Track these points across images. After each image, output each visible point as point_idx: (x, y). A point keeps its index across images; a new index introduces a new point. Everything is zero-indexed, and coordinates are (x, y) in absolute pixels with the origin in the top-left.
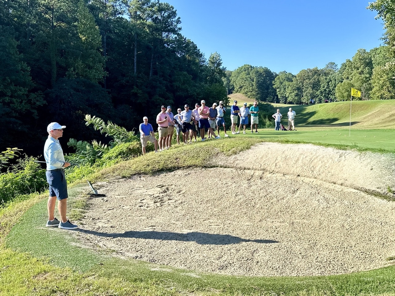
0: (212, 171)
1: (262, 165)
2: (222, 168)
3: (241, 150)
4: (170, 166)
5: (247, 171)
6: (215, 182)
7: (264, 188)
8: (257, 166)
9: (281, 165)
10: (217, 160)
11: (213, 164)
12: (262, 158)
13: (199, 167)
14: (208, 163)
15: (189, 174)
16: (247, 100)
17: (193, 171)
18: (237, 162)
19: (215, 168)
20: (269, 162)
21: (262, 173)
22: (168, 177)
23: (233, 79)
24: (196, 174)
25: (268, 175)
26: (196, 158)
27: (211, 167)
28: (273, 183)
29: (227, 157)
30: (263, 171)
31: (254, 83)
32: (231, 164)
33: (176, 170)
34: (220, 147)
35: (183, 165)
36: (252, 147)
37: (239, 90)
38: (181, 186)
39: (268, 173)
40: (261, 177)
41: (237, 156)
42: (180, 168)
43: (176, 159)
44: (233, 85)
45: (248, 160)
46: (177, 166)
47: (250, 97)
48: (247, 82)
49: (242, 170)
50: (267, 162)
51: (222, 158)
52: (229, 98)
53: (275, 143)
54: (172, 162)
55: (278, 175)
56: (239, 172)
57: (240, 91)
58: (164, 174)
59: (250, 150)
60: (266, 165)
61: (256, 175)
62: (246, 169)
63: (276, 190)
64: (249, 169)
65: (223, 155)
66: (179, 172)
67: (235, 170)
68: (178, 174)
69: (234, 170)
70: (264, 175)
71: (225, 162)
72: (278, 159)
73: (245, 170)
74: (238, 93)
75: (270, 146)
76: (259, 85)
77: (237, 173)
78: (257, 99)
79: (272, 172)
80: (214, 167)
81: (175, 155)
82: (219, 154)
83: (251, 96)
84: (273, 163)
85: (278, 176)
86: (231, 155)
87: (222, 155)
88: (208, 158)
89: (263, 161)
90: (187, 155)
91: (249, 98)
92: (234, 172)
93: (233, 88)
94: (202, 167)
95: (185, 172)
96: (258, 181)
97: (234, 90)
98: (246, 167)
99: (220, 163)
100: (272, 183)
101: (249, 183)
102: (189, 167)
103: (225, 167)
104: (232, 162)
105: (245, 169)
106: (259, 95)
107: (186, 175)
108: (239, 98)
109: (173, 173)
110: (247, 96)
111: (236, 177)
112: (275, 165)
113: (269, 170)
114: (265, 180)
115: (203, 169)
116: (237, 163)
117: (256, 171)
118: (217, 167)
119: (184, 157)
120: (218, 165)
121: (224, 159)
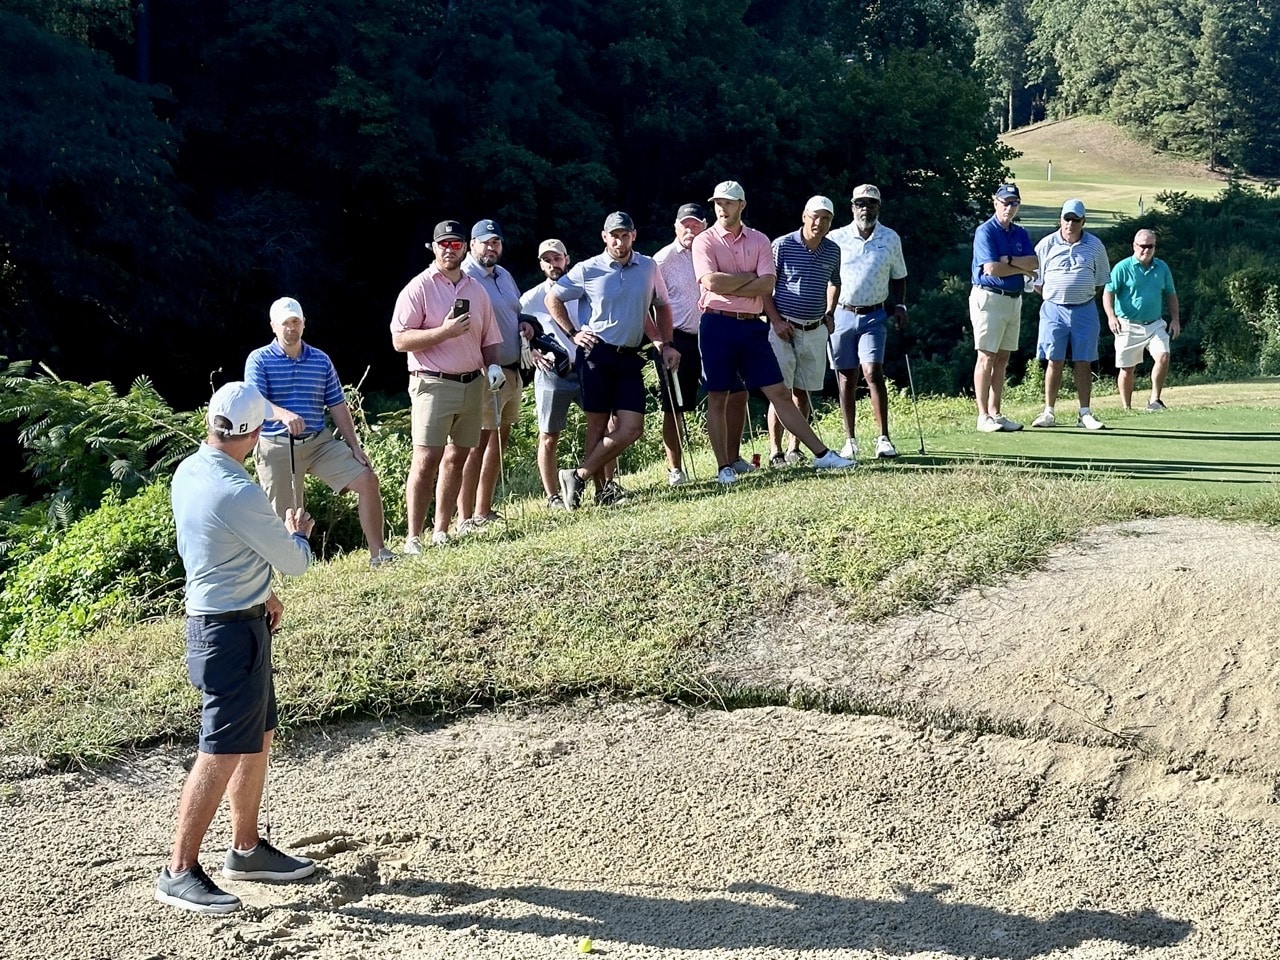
0: (739, 737)
1: (1120, 702)
2: (811, 717)
3: (973, 578)
4: (422, 683)
5: (1004, 750)
6: (746, 822)
7: (1116, 891)
8: (1081, 709)
9: (1264, 713)
10: (785, 647)
11: (749, 682)
12: (1121, 645)
13: (640, 695)
14: (713, 667)
15: (560, 750)
16: (1146, 166)
17: (593, 730)
18: (927, 671)
19: (758, 711)
20: (1170, 680)
21: (1115, 766)
22: (405, 765)
23: (1049, 15)
24: (616, 751)
25: (1156, 786)
26: (627, 624)
27: (732, 704)
28: (1188, 855)
29: (861, 628)
30: (1122, 753)
31: (1202, 48)
32: (885, 688)
33: (472, 713)
34: (814, 545)
35: (528, 683)
36: (1059, 554)
37: (1094, 93)
38: (477, 852)
39: (1161, 768)
40: (1103, 802)
41: (938, 623)
42: (504, 697)
43: (477, 632)
44: (1050, 60)
45: (1019, 657)
46: (481, 685)
47: (1173, 145)
48: (1151, 41)
49: (962, 737)
50: (1159, 680)
51: (823, 633)
52: (1007, 153)
53: (1237, 528)
54: (447, 652)
55: (1235, 789)
56: (941, 752)
57: (1098, 102)
58: (380, 744)
59: (1039, 581)
60: (1151, 701)
61: (1065, 785)
62: (991, 731)
63: (1206, 914)
64: (1015, 731)
65: (831, 613)
66: (491, 733)
67: (908, 736)
68: (479, 744)
69: (901, 735)
70: (1125, 786)
71: (841, 664)
72: (1244, 658)
73: (987, 737)
74: (1082, 120)
75: (1196, 553)
76: (1239, 62)
77: (919, 756)
78: (1220, 161)
79: (1193, 765)
80: (757, 701)
81: (473, 594)
82: (799, 603)
83: (1181, 141)
84: (1205, 694)
85: (1235, 797)
86: (893, 612)
87: (824, 608)
88: (715, 626)
89: (1129, 670)
90: (565, 600)
91: (1164, 155)
92: (901, 748)
93: (1051, 83)
94: (667, 700)
95: (536, 730)
96: (1070, 830)
97: (1053, 93)
98: (996, 715)
99: (800, 674)
100: (1178, 852)
101: (1001, 846)
102: (566, 694)
103: (836, 710)
104: (890, 668)
105: (984, 727)
106: (1234, 135)
107: (538, 755)
108: (1089, 149)
109: (442, 738)
110: (1145, 137)
111: (909, 790)
112: (1217, 708)
113: (1167, 745)
114: (1131, 825)
115: (674, 716)
116: (925, 678)
117: (1068, 749)
118: (776, 703)
119: (541, 614)
120: (783, 687)
121: (835, 641)
